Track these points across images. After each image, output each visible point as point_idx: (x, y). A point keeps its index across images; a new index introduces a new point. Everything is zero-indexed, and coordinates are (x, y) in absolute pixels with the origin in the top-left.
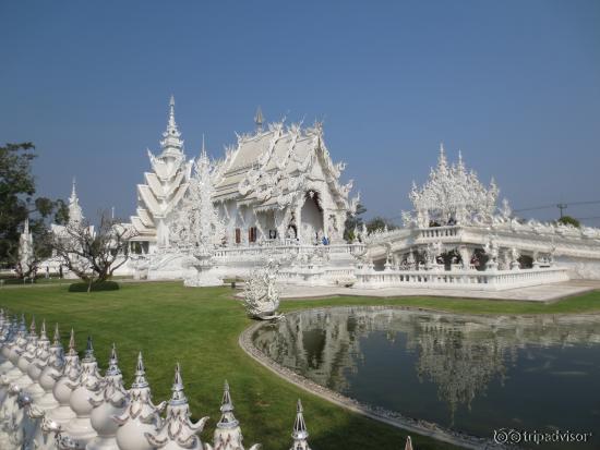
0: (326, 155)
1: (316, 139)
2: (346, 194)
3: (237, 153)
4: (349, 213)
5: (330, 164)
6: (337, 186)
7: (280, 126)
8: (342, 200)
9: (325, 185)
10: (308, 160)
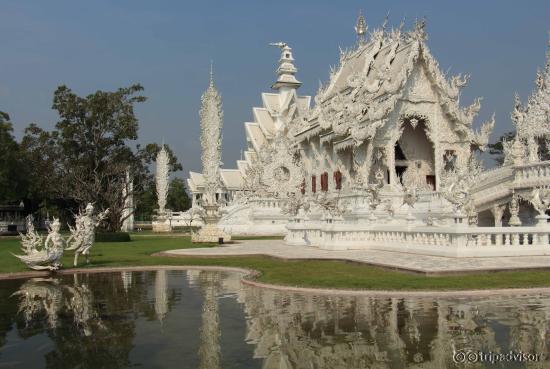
0: (432, 66)
1: (416, 45)
2: (470, 119)
3: (338, 74)
4: (475, 147)
5: (440, 78)
6: (452, 108)
7: (382, 33)
8: (462, 128)
9: (436, 108)
10: (402, 76)
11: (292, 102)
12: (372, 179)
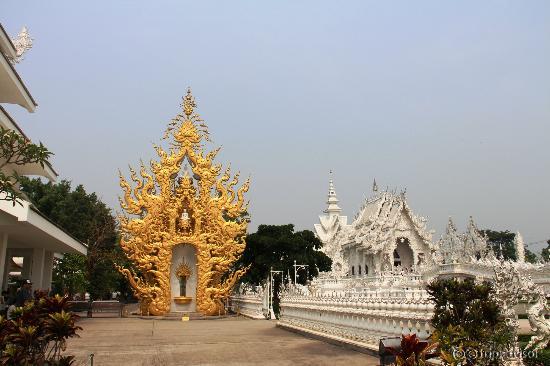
3: (364, 211)
8: (426, 242)
9: (412, 233)
11: (337, 220)
12: (382, 269)
